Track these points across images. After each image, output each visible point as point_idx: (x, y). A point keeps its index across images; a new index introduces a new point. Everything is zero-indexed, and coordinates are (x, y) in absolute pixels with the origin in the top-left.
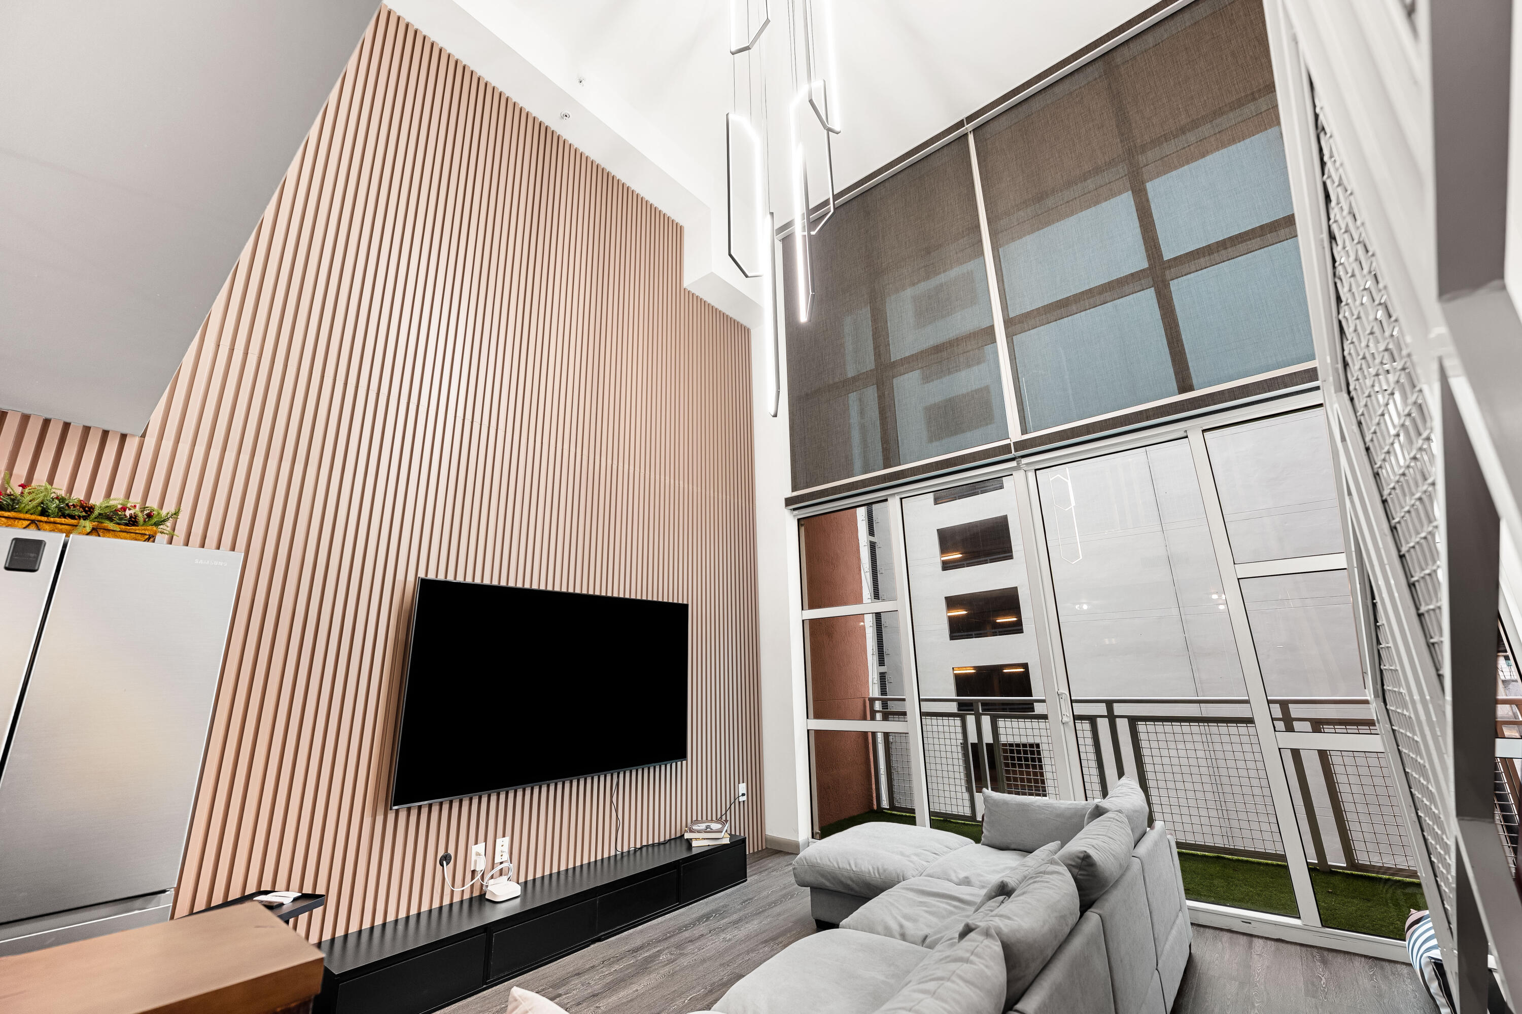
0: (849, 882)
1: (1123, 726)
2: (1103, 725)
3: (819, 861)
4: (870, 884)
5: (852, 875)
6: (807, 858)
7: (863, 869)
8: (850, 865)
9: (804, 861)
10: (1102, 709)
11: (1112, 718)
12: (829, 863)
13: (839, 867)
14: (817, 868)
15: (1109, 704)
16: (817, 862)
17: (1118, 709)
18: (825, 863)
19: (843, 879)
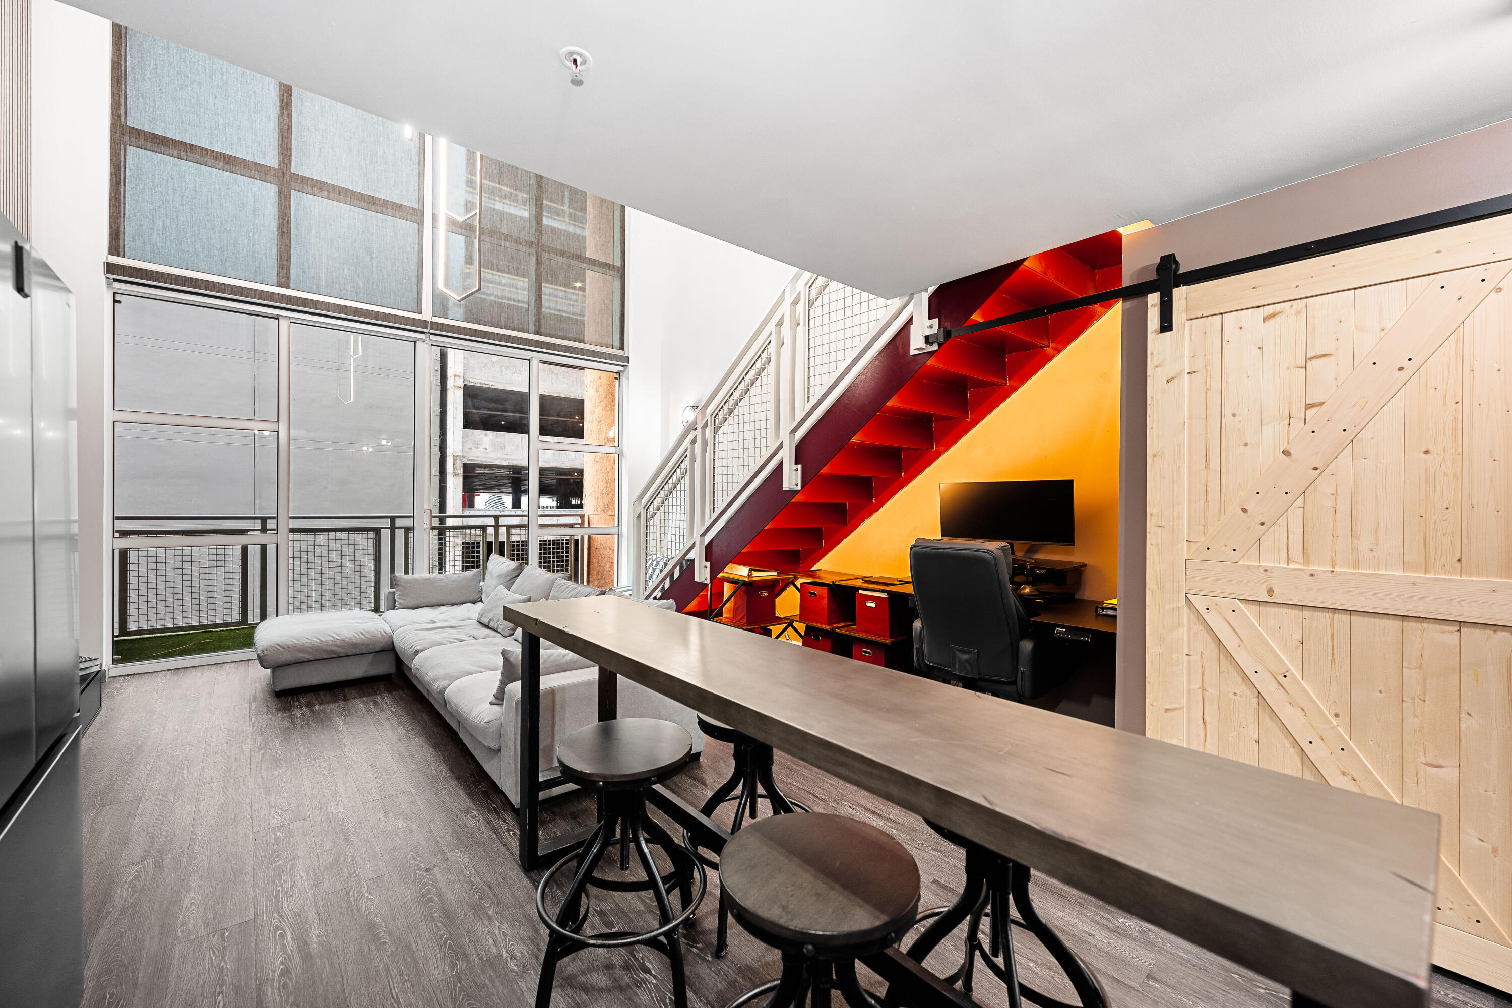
0: (335, 648)
1: (400, 535)
2: (385, 535)
3: (296, 642)
4: (356, 644)
5: (338, 642)
6: (280, 643)
7: (348, 636)
8: (333, 637)
9: (278, 647)
10: (387, 523)
11: (393, 529)
12: (308, 641)
13: (322, 641)
14: (296, 648)
15: (393, 519)
16: (295, 643)
17: (399, 523)
18: (304, 642)
19: (328, 648)
